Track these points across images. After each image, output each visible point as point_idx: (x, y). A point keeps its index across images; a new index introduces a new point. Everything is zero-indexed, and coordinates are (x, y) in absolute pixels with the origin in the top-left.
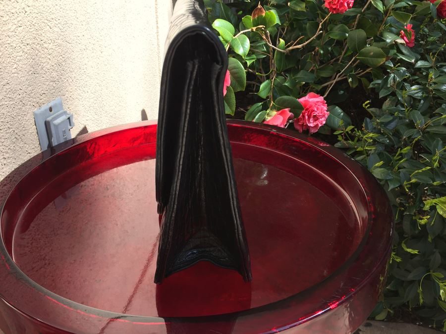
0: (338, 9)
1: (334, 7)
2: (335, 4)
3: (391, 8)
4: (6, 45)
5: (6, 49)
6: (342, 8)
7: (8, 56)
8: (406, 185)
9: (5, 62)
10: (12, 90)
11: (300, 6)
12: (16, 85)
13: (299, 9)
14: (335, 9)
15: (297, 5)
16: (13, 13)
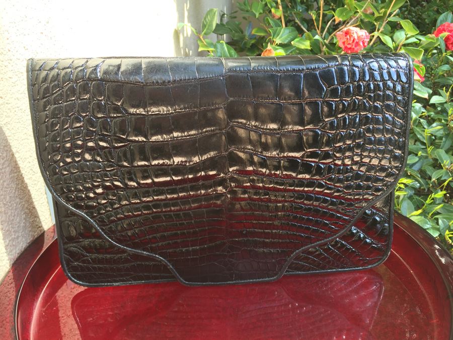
0: (354, 49)
1: (349, 46)
2: (349, 44)
3: (401, 44)
4: (15, 110)
5: (15, 113)
6: (358, 47)
7: (18, 121)
8: (448, 235)
9: (14, 128)
10: (21, 158)
11: (303, 44)
12: (26, 152)
13: (303, 47)
14: (350, 48)
15: (301, 43)
16: (22, 73)
